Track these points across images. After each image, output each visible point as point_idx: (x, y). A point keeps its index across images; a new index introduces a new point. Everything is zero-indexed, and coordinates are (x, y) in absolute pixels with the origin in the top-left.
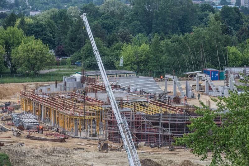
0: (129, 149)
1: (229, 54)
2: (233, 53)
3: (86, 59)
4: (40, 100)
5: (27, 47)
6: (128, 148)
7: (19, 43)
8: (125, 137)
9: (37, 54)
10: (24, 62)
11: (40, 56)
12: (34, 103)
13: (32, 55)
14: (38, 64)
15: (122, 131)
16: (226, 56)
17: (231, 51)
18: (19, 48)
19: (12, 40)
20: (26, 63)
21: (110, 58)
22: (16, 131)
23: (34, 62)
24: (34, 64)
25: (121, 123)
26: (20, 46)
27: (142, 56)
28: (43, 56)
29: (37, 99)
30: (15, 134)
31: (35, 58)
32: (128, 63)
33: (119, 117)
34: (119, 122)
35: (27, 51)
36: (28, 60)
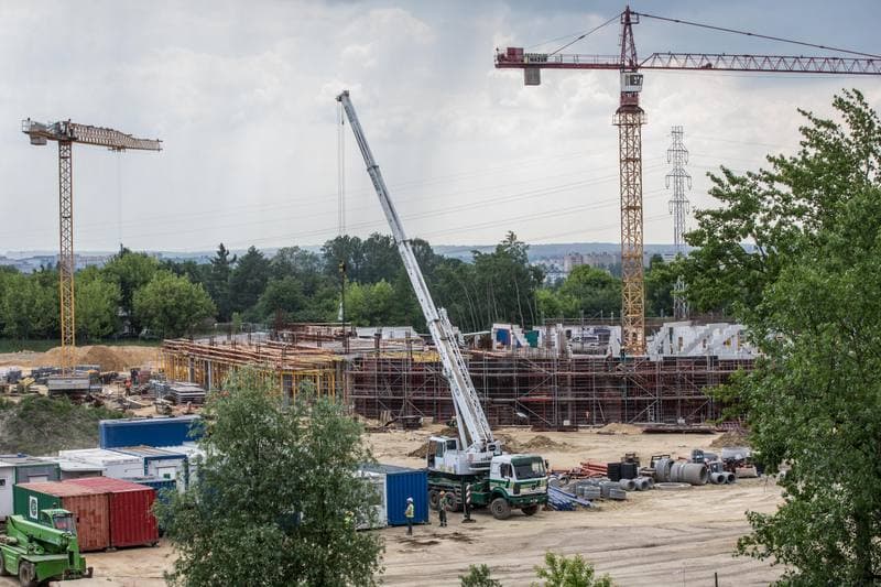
0: (455, 377)
1: (538, 302)
2: (545, 301)
3: (268, 315)
4: (205, 353)
5: (163, 286)
6: (453, 373)
7: (145, 283)
8: (445, 351)
9: (180, 298)
10: (158, 313)
11: (187, 302)
12: (192, 360)
13: (170, 301)
14: (184, 317)
15: (439, 336)
16: (533, 305)
17: (541, 297)
18: (148, 289)
19: (132, 275)
20: (160, 315)
21: (314, 313)
22: (162, 404)
23: (175, 312)
24: (176, 318)
25: (436, 321)
26: (150, 285)
27: (379, 302)
28: (192, 303)
29: (198, 352)
30: (161, 410)
31: (178, 306)
32: (353, 315)
33: (430, 306)
34: (429, 319)
35: (163, 293)
36: (165, 310)
